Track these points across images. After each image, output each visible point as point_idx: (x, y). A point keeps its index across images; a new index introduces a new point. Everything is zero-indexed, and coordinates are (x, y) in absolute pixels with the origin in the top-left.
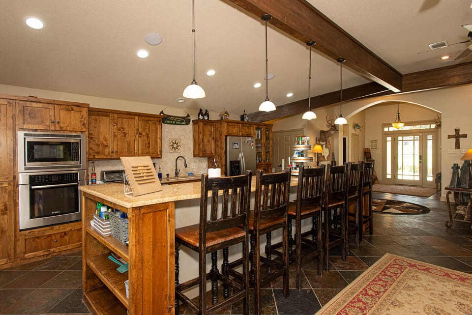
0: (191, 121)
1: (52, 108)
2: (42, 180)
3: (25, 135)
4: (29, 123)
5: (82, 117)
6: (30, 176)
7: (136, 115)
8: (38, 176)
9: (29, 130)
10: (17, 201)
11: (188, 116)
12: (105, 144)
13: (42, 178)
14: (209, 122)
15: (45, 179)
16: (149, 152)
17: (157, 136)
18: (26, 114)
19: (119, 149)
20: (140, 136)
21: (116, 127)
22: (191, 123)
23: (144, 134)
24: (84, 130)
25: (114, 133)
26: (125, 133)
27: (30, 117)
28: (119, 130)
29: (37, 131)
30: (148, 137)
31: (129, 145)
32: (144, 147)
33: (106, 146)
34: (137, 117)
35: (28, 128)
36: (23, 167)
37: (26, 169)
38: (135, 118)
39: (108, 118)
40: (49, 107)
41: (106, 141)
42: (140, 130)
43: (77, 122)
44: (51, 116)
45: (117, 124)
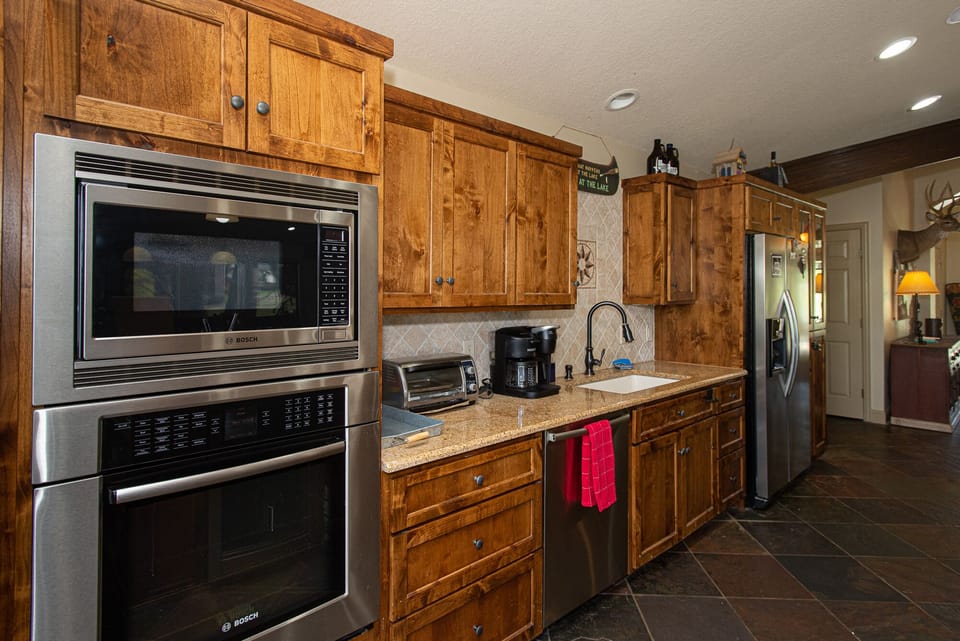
0: (620, 183)
1: (235, 27)
2: (171, 442)
3: (84, 161)
4: (105, 92)
5: (365, 102)
6: (108, 425)
7: (509, 136)
8: (152, 416)
9: (105, 133)
10: (20, 595)
11: (614, 164)
12: (415, 247)
13: (171, 433)
14: (684, 187)
15: (194, 433)
16: (543, 283)
17: (565, 223)
18: (94, 35)
19: (459, 269)
20: (520, 218)
21: (450, 175)
22: (620, 189)
23: (530, 212)
24: (370, 166)
25: (445, 201)
26: (475, 205)
27: (115, 58)
28: (459, 190)
29: (152, 146)
30: (541, 225)
31: (487, 253)
32: (530, 265)
33: (418, 255)
34: (512, 144)
35: (100, 121)
36: (67, 366)
37: (81, 378)
38: (507, 145)
39: (424, 134)
40: (219, 16)
41: (418, 236)
42: (521, 198)
43: (342, 124)
44: (228, 69)
45: (453, 164)
